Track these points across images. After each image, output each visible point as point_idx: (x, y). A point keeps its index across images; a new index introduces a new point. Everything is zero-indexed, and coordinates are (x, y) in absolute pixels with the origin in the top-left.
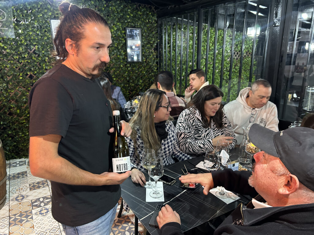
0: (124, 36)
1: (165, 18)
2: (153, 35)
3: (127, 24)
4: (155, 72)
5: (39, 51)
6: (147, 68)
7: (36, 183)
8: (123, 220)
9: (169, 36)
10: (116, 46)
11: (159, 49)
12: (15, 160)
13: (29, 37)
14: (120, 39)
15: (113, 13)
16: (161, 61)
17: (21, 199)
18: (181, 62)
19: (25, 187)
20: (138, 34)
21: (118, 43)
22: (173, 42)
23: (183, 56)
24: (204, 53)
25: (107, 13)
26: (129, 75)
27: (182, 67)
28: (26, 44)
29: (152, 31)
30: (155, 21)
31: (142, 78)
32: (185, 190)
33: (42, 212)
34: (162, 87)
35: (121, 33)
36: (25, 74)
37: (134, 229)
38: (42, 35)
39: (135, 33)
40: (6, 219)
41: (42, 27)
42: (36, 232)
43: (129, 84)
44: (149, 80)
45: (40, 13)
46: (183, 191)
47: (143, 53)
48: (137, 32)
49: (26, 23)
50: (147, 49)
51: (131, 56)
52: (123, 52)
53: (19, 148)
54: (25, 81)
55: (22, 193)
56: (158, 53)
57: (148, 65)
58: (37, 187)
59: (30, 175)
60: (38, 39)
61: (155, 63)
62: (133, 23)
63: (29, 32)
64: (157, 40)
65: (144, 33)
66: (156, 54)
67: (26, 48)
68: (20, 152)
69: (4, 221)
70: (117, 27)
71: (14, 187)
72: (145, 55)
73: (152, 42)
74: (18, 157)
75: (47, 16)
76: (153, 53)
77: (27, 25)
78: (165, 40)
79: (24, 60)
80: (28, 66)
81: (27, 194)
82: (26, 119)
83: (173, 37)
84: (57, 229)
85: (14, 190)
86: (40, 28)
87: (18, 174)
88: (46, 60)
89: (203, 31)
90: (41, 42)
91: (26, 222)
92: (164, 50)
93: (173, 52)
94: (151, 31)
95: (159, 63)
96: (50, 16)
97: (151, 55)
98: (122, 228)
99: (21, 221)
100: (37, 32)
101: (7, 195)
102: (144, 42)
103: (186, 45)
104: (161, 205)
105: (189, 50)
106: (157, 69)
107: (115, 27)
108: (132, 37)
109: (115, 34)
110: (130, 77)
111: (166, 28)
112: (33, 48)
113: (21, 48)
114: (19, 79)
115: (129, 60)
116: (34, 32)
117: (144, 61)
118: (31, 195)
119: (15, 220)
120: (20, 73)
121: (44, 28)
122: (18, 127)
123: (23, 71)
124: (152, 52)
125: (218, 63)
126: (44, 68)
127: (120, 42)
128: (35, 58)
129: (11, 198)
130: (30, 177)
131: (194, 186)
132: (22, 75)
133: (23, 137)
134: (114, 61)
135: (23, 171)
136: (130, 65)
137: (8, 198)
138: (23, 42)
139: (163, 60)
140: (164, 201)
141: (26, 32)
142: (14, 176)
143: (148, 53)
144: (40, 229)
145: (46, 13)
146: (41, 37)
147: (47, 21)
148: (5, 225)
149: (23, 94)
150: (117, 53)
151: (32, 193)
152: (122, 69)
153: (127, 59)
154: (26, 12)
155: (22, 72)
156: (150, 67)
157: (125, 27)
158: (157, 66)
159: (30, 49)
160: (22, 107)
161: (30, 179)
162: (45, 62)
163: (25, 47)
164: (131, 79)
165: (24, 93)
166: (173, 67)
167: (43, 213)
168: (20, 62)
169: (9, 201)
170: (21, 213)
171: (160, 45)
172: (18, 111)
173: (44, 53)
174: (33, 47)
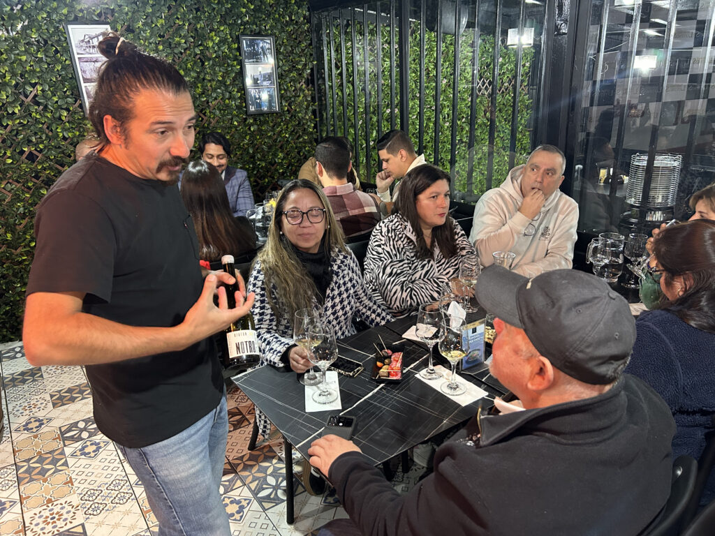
0: (236, 56)
1: (327, 11)
2: (303, 50)
3: (242, 27)
4: (311, 133)
5: (44, 97)
6: (292, 126)
7: (66, 390)
8: (261, 455)
9: (338, 50)
10: (221, 79)
11: (318, 80)
12: (10, 343)
13: (19, 67)
14: (229, 61)
15: (209, 4)
16: (323, 107)
17: (36, 427)
18: (366, 111)
19: (41, 401)
20: (269, 49)
21: (224, 71)
22: (347, 64)
23: (370, 93)
24: (416, 87)
26: (253, 142)
27: (371, 118)
28: (14, 82)
29: (300, 42)
30: (305, 17)
31: (281, 147)
32: (382, 385)
33: (86, 450)
34: (327, 172)
35: (229, 48)
36: (18, 151)
37: (284, 471)
38: (49, 60)
39: (262, 48)
40: (9, 471)
41: (50, 43)
42: (79, 491)
43: (254, 164)
44: (299, 153)
45: (42, 9)
46: (378, 386)
47: (283, 92)
48: (266, 44)
49: (11, 34)
50: (290, 82)
51: (256, 99)
52: (237, 92)
54: (19, 168)
55: (36, 414)
56: (314, 90)
57: (295, 117)
58: (69, 400)
59: (50, 376)
60: (41, 71)
61: (310, 114)
62: (256, 24)
63: (21, 56)
64: (312, 62)
65: (281, 46)
66: (310, 92)
67: (15, 93)
69: (6, 475)
70: (219, 37)
71: (18, 403)
72: (287, 97)
73: (300, 67)
75: (57, 16)
76: (304, 91)
77: (13, 39)
78: (330, 61)
79: (13, 121)
80: (24, 133)
81: (48, 416)
82: (27, 253)
83: (348, 53)
84: (122, 483)
85: (18, 408)
86: (44, 44)
87: (23, 374)
88: (63, 118)
89: (412, 35)
90: (49, 76)
91: (54, 473)
92: (328, 83)
93: (349, 88)
94: (297, 41)
95: (318, 114)
96: (66, 16)
97: (299, 96)
98: (259, 471)
99: (43, 472)
100: (37, 54)
101: (5, 421)
102: (284, 67)
103: (376, 69)
104: (335, 417)
105: (383, 82)
106: (315, 127)
107: (215, 35)
108: (256, 56)
109: (216, 52)
110: (257, 146)
111: (331, 33)
112: (31, 91)
113: (3, 93)
114: (5, 164)
115: (252, 109)
116: (32, 54)
117: (286, 109)
118: (58, 417)
119: (29, 471)
120: (5, 150)
121: (52, 45)
122: (11, 272)
123: (12, 144)
124: (301, 89)
125: (448, 106)
126: (61, 135)
127: (230, 69)
128: (36, 114)
129: (14, 427)
130: (50, 379)
131: (400, 375)
132: (11, 154)
134: (218, 112)
136: (255, 120)
137: (8, 426)
138: (8, 78)
139: (328, 104)
140: (341, 408)
141: (13, 56)
142: (13, 380)
143: (294, 91)
144: (86, 485)
145: (56, 9)
146: (49, 64)
147: (58, 27)
148: (10, 482)
149: (17, 198)
150: (223, 95)
151: (60, 412)
152: (236, 130)
153: (245, 107)
154: (9, 8)
155: (10, 147)
156: (299, 123)
157: (237, 33)
158: (313, 120)
159: (24, 93)
160: (17, 227)
161: (51, 384)
162: (60, 122)
163: (13, 90)
164: (259, 151)
165: (20, 196)
166: (349, 120)
167: (89, 453)
168: (5, 125)
169: (11, 432)
170: (40, 456)
171: (318, 72)
172: (9, 236)
173: (57, 102)
174: (32, 89)
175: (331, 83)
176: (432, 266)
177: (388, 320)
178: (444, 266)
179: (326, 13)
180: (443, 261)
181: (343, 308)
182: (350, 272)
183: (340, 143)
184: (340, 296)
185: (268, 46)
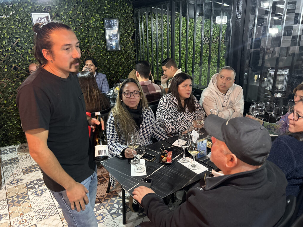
0: (102, 27)
1: (141, 8)
2: (130, 25)
3: (105, 15)
4: (134, 59)
5: (21, 43)
6: (126, 56)
7: (28, 167)
8: (111, 195)
9: (145, 25)
10: (96, 36)
11: (137, 37)
12: (5, 147)
13: (11, 30)
14: (99, 29)
15: (91, 5)
16: (138, 48)
17: (16, 183)
18: (157, 49)
19: (18, 172)
20: (116, 24)
21: (97, 33)
22: (149, 30)
23: (158, 43)
24: (178, 40)
25: (85, 5)
26: (109, 63)
27: (159, 53)
28: (8, 37)
29: (129, 21)
30: (131, 11)
31: (121, 65)
32: (164, 165)
33: (37, 193)
34: (140, 76)
35: (100, 24)
36: (10, 66)
37: (122, 202)
38: (23, 28)
39: (113, 23)
40: (4, 201)
41: (24, 20)
42: (34, 210)
43: (109, 72)
44: (128, 67)
45: (21, 7)
46: (162, 165)
47: (122, 42)
48: (115, 22)
49: (8, 17)
50: (125, 38)
51: (111, 45)
52: (103, 42)
53: (8, 136)
54: (10, 73)
55: (16, 177)
56: (135, 41)
57: (127, 53)
58: (30, 171)
59: (22, 161)
60: (20, 32)
61: (133, 51)
62: (111, 14)
63: (12, 26)
64: (134, 29)
65: (121, 23)
66: (133, 42)
68: (9, 140)
69: (3, 203)
70: (95, 19)
71: (8, 172)
72: (124, 44)
73: (129, 31)
74: (7, 144)
75: (27, 9)
76: (131, 41)
77: (9, 19)
78: (142, 29)
79: (8, 53)
80: (12, 58)
81: (21, 178)
82: (13, 109)
83: (149, 26)
84: (53, 207)
85: (8, 175)
86: (21, 21)
87: (10, 160)
88: (29, 52)
89: (176, 19)
90: (23, 34)
91: (23, 202)
92: (141, 38)
93: (149, 40)
94: (128, 21)
95: (137, 51)
96: (31, 9)
97: (129, 44)
98: (111, 202)
99: (19, 202)
100: (18, 25)
101: (3, 180)
102: (122, 32)
103: (161, 32)
104: (144, 178)
105: (164, 38)
106: (135, 57)
108: (110, 27)
109: (94, 25)
110: (110, 65)
111: (142, 17)
113: (4, 41)
114: (4, 71)
115: (109, 49)
116: (16, 25)
117: (123, 49)
118: (25, 179)
119: (13, 201)
120: (4, 65)
121: (25, 22)
122: (6, 117)
123: (7, 63)
124: (129, 41)
125: (191, 48)
126: (28, 59)
127: (99, 32)
128: (18, 50)
129: (6, 183)
130: (22, 163)
131: (171, 161)
132: (7, 67)
133: (12, 125)
134: (94, 50)
135: (14, 157)
136: (110, 53)
137: (4, 182)
138: (6, 35)
139: (141, 47)
140: (146, 175)
141: (8, 26)
142: (6, 163)
143: (126, 41)
144: (37, 208)
145: (27, 6)
146: (23, 30)
147: (27, 14)
148: (4, 206)
149: (9, 86)
150: (97, 43)
151: (26, 176)
152: (102, 58)
153: (106, 48)
154: (7, 6)
155: (6, 64)
156: (128, 55)
157: (103, 17)
158: (134, 54)
159: (13, 41)
160: (9, 98)
161: (22, 165)
162: (28, 54)
163: (8, 40)
166: (150, 54)
167: (39, 194)
168: (4, 55)
169: (5, 185)
170: (18, 195)
171: (136, 34)
172: (5, 102)
173: (26, 45)
174: (16, 40)
175: (142, 38)
176: (185, 115)
177: (166, 138)
178: (189, 115)
179: (140, 9)
180: (189, 113)
181: (147, 133)
182: (150, 118)
183: (146, 63)
184: (146, 128)
185: (115, 23)
